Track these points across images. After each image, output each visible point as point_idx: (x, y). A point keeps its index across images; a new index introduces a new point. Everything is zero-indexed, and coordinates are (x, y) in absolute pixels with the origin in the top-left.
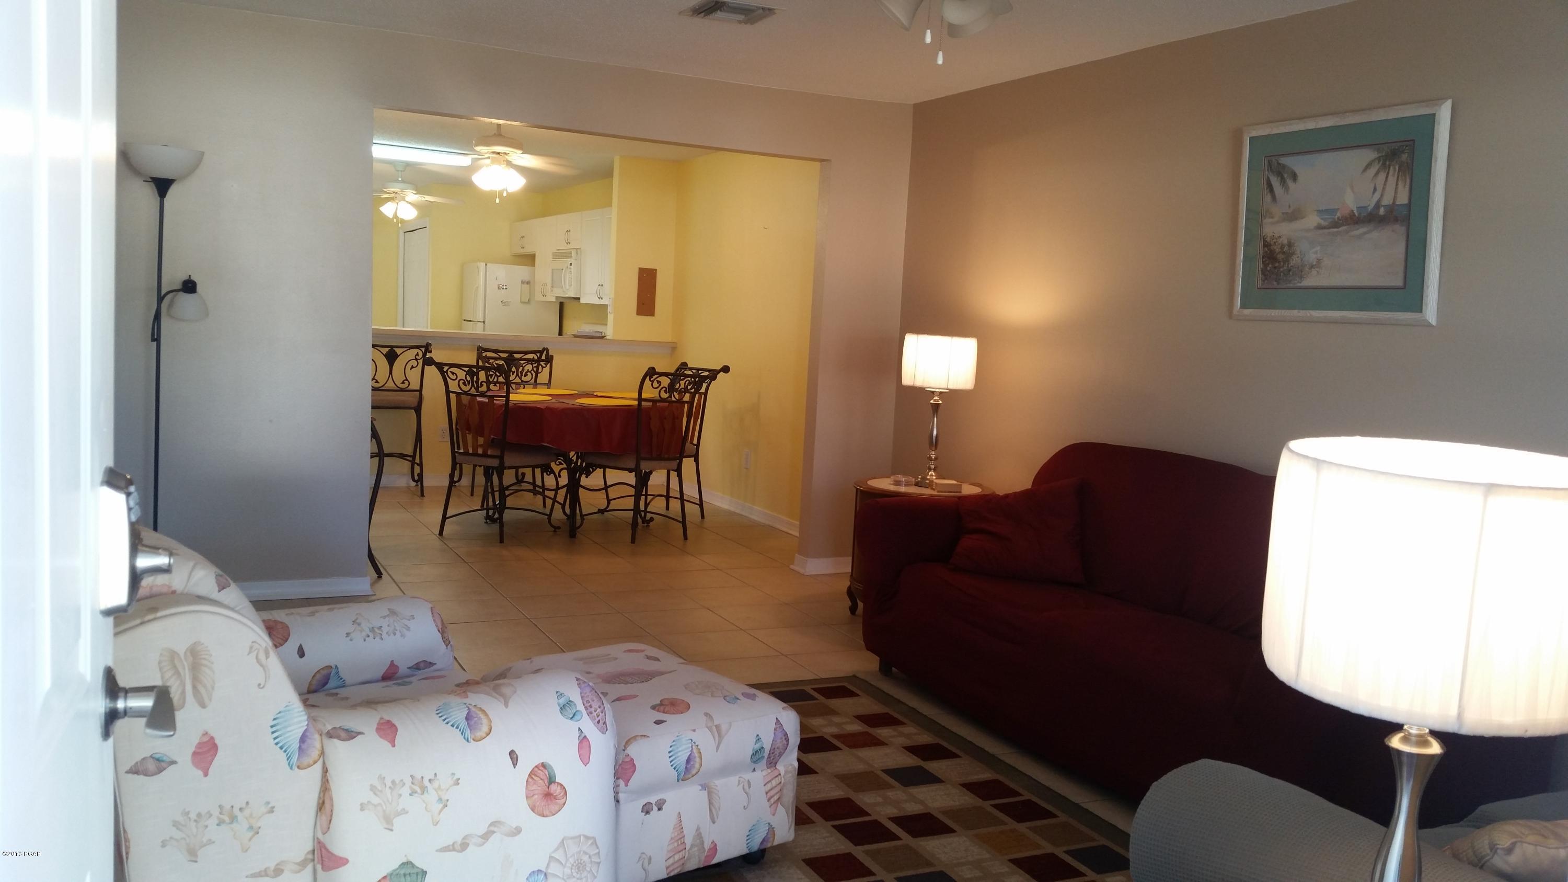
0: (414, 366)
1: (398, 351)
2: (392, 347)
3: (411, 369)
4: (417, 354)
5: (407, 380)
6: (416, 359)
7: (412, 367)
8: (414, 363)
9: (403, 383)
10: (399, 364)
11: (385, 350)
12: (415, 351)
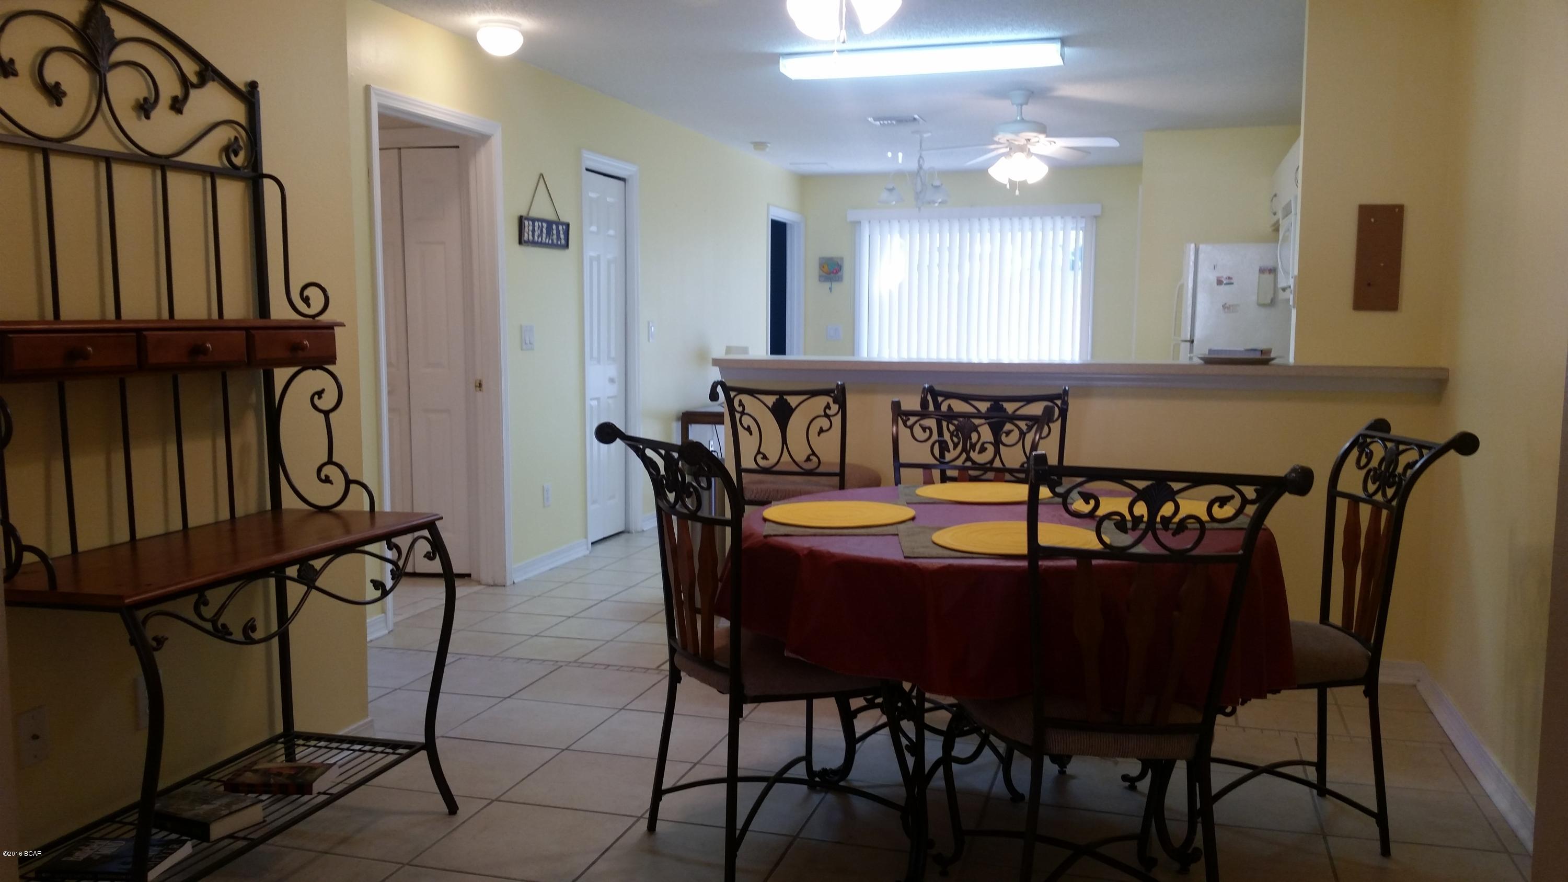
0: (824, 428)
1: (793, 401)
2: (781, 394)
3: (819, 435)
4: (828, 407)
5: (814, 454)
6: (827, 416)
7: (821, 431)
8: (825, 423)
9: (808, 459)
10: (797, 423)
11: (770, 400)
12: (823, 400)
